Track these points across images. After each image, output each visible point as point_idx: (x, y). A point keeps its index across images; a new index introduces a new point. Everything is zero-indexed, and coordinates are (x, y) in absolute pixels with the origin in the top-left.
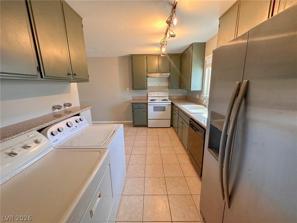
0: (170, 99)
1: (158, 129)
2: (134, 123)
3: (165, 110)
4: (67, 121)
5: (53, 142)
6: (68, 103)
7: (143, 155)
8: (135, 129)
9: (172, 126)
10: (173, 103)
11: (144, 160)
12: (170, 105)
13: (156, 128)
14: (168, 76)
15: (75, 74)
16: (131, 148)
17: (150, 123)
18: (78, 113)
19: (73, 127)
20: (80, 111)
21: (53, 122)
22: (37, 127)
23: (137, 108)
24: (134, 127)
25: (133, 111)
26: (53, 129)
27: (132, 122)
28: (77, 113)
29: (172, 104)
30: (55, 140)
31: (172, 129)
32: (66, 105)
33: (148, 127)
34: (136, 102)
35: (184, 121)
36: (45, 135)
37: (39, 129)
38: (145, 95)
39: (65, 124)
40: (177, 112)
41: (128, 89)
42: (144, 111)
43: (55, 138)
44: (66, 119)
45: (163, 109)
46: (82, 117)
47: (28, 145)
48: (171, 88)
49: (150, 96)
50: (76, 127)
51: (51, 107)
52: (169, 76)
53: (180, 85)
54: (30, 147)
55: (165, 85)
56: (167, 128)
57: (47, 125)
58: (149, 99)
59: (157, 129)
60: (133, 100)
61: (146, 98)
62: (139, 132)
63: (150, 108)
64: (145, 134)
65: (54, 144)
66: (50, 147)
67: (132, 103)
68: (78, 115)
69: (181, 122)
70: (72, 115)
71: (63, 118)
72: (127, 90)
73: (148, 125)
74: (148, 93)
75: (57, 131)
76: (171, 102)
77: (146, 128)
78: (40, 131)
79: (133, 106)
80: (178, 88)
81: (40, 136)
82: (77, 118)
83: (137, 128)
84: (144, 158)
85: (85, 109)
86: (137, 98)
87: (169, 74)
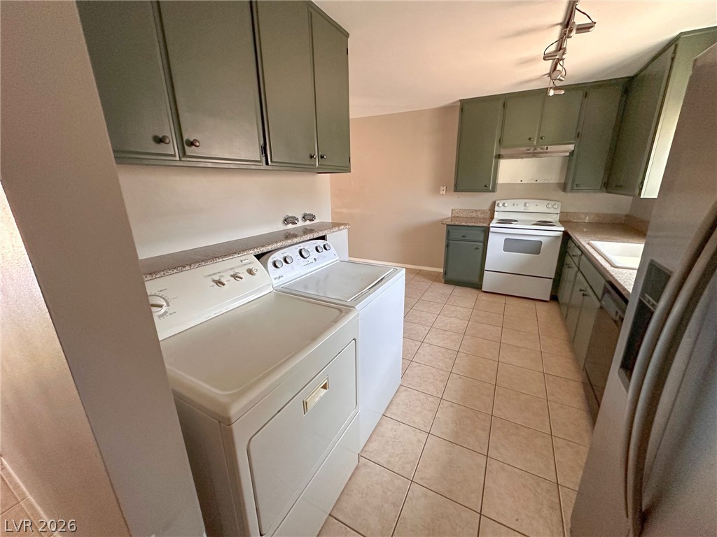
0: (562, 222)
1: (510, 301)
2: (445, 273)
3: (538, 252)
4: (302, 246)
5: (275, 279)
6: (309, 215)
7: (449, 351)
8: (448, 289)
9: (554, 298)
10: (570, 232)
11: (451, 362)
12: (557, 237)
13: (504, 297)
14: (567, 152)
15: (322, 157)
16: (426, 329)
17: (489, 281)
18: (323, 235)
19: (311, 259)
20: (326, 231)
21: (279, 245)
22: (256, 250)
23: (460, 238)
24: (445, 283)
25: (447, 246)
26: (278, 256)
27: (441, 270)
28: (321, 234)
29: (566, 237)
30: (277, 276)
31: (553, 305)
32: (306, 217)
33: (483, 289)
34: (457, 223)
35: (589, 289)
36: (265, 265)
37: (257, 253)
38: (487, 207)
39: (298, 251)
40: (576, 260)
41: (443, 191)
42: (477, 248)
43: (278, 272)
44: (300, 243)
45: (535, 248)
46: (329, 244)
47: (238, 275)
48: (572, 190)
49: (502, 209)
50: (315, 259)
51: (283, 219)
52: (572, 153)
53: (606, 180)
54: (241, 278)
55: (552, 181)
56: (537, 303)
57: (269, 248)
58: (497, 216)
59: (507, 298)
60: (453, 218)
61: (488, 216)
62: (456, 298)
63: (496, 243)
64: (470, 304)
65: (276, 283)
66: (268, 285)
67: (447, 225)
68: (323, 238)
69: (581, 290)
70: (311, 236)
71: (296, 240)
72: (441, 193)
73: (482, 285)
74: (497, 202)
75: (282, 261)
76: (563, 229)
77: (475, 292)
78: (259, 257)
79: (448, 233)
80: (601, 190)
81: (257, 264)
82: (320, 243)
83: (452, 287)
84: (451, 359)
85: (337, 229)
86: (465, 215)
87: (571, 147)
